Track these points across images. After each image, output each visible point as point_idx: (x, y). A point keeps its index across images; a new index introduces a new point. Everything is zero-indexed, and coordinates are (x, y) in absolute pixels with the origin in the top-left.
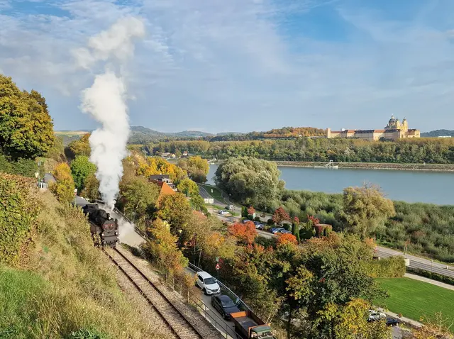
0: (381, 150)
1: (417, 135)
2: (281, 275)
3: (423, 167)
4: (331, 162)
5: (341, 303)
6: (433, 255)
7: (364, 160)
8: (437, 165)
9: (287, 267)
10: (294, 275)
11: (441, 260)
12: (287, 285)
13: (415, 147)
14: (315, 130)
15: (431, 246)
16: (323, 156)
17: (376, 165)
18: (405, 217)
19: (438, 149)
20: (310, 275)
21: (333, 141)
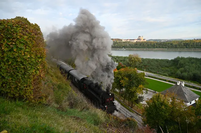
0: (137, 45)
1: (145, 41)
2: (119, 80)
3: (147, 49)
4: (124, 48)
5: (137, 87)
6: (151, 72)
7: (132, 47)
8: (150, 49)
9: (120, 77)
10: (122, 79)
11: (152, 73)
12: (120, 83)
13: (145, 44)
14: (119, 39)
15: (150, 69)
16: (122, 46)
17: (135, 49)
18: (143, 62)
19: (150, 44)
20: (127, 79)
21: (124, 42)
